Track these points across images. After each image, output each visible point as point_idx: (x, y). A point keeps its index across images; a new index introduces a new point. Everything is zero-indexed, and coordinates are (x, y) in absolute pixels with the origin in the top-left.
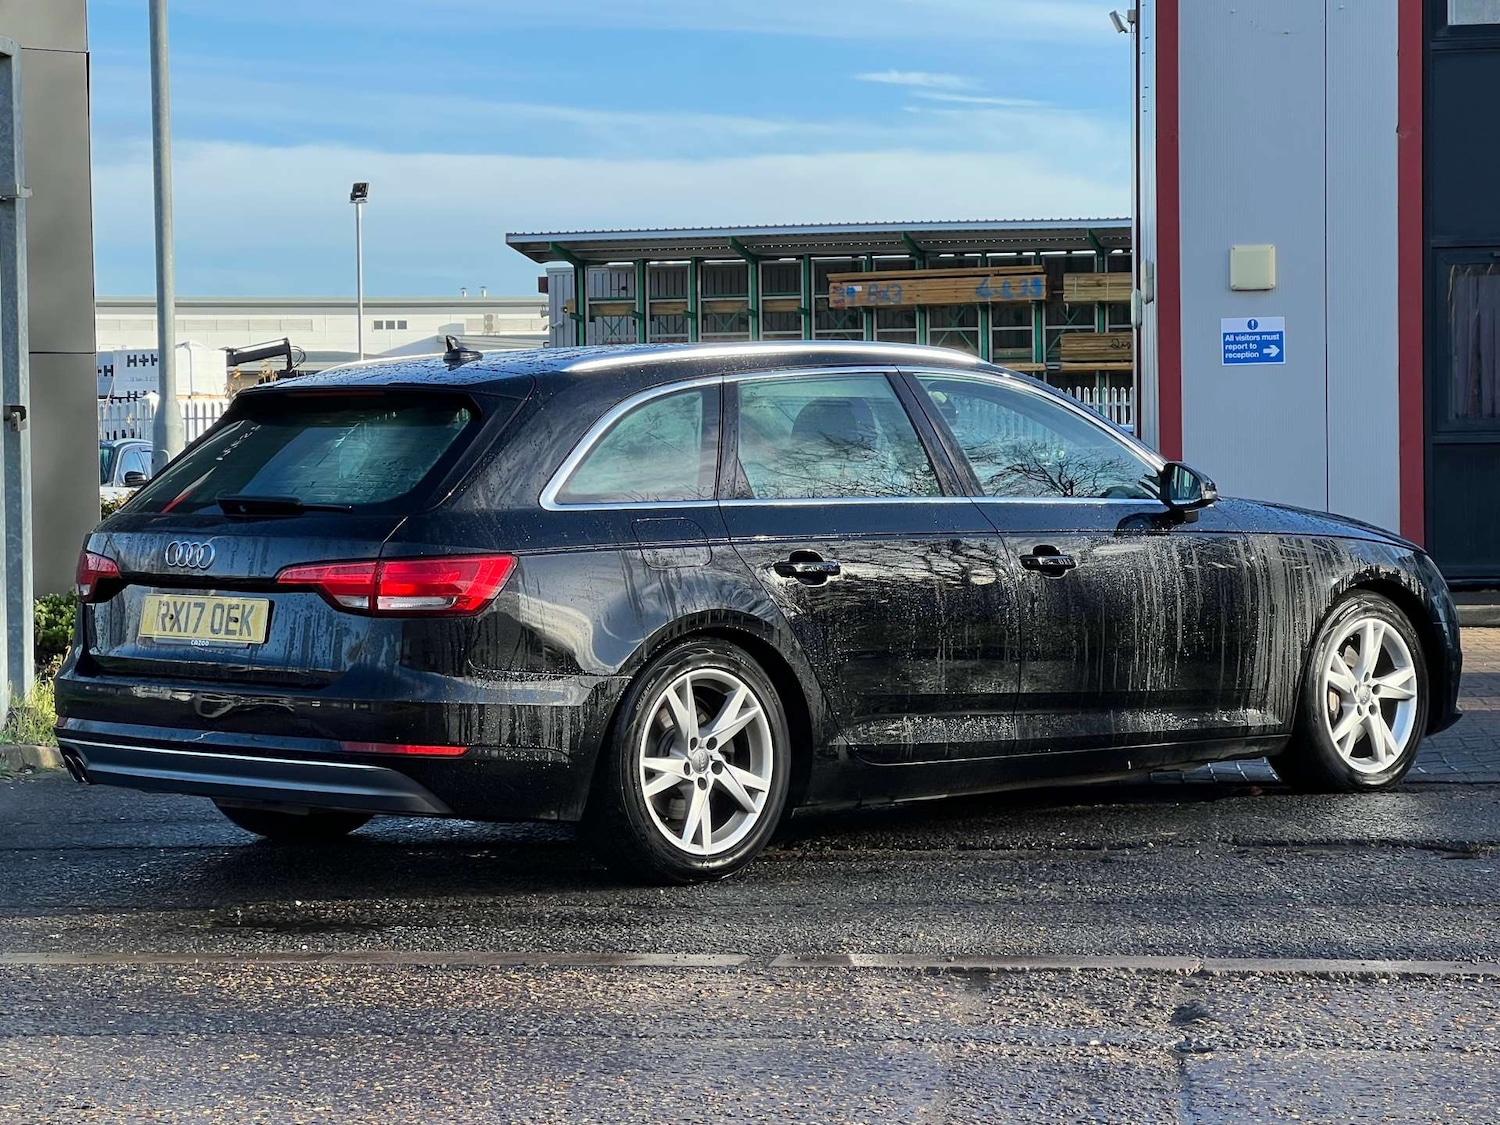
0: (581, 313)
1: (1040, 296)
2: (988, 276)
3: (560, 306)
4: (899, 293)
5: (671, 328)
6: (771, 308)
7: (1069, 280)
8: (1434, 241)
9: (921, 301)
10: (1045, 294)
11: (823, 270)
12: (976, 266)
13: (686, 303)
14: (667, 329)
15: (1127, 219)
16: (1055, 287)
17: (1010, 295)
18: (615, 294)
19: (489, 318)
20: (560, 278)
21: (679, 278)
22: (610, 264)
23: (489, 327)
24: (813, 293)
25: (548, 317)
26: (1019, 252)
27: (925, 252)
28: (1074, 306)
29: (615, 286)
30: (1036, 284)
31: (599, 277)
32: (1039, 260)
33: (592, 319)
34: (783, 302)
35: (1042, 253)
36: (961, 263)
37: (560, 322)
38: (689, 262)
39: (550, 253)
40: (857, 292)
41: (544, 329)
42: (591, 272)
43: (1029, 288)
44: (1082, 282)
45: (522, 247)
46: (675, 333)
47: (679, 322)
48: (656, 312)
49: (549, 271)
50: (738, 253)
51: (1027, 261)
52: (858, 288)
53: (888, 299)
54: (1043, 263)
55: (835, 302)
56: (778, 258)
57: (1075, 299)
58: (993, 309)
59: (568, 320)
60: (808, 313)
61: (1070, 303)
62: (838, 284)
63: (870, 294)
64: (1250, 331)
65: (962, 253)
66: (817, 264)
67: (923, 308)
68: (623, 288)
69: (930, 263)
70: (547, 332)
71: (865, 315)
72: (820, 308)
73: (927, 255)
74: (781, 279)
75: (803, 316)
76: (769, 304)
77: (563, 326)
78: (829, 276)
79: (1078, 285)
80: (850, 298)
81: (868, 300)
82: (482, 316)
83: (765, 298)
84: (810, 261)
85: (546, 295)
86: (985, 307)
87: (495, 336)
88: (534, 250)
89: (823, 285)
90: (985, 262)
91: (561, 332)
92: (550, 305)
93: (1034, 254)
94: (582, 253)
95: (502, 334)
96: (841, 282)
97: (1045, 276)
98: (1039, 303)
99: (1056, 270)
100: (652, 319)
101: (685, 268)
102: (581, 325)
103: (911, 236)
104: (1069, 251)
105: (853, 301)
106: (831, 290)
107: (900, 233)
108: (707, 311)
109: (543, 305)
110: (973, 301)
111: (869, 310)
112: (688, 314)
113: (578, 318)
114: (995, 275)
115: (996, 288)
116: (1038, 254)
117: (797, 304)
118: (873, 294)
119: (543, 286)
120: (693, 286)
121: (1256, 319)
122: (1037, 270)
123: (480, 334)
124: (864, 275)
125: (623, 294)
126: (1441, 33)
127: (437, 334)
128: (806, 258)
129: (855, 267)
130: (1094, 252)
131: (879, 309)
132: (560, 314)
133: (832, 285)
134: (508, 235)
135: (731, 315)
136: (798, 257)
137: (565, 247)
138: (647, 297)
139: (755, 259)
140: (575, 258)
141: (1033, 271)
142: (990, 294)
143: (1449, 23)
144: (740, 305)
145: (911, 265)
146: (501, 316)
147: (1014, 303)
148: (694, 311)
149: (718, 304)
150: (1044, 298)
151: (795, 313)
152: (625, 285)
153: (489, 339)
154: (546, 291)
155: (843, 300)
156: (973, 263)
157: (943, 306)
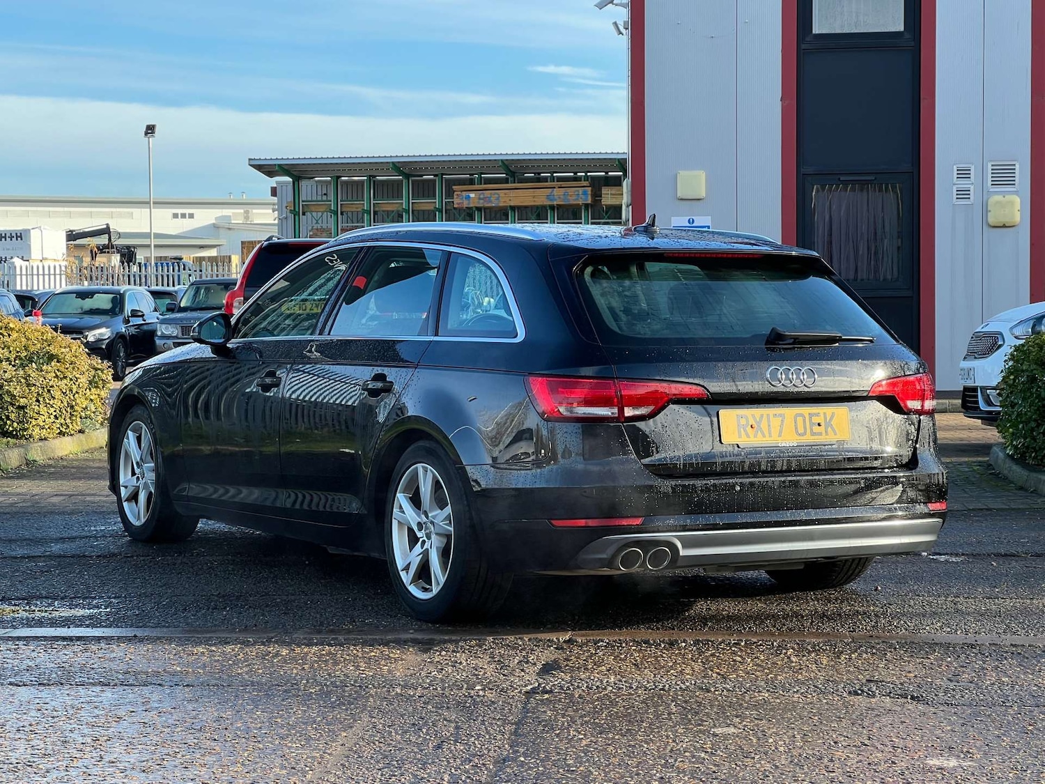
0: (297, 210)
1: (587, 201)
2: (554, 188)
3: (285, 205)
4: (498, 199)
5: (355, 220)
6: (417, 207)
7: (605, 190)
8: (804, 170)
9: (512, 204)
10: (590, 200)
11: (450, 183)
12: (547, 182)
13: (364, 204)
14: (352, 221)
15: (624, 153)
16: (597, 195)
17: (569, 200)
18: (319, 198)
19: (247, 212)
20: (284, 188)
21: (360, 187)
22: (316, 179)
23: (247, 218)
24: (444, 198)
25: (276, 212)
26: (575, 173)
27: (514, 172)
28: (609, 207)
29: (320, 193)
30: (585, 193)
31: (309, 187)
32: (587, 178)
33: (304, 214)
34: (425, 204)
35: (589, 174)
36: (539, 180)
37: (285, 215)
38: (366, 178)
39: (277, 171)
40: (472, 198)
41: (275, 220)
42: (304, 184)
43: (581, 195)
44: (613, 192)
45: (259, 168)
46: (358, 223)
47: (360, 216)
48: (344, 210)
49: (277, 183)
50: (396, 172)
51: (578, 179)
52: (472, 195)
53: (491, 202)
54: (590, 180)
55: (458, 204)
56: (422, 176)
57: (609, 203)
58: (558, 209)
59: (289, 215)
60: (441, 211)
61: (606, 205)
62: (460, 193)
63: (480, 199)
64: (690, 225)
65: (539, 174)
66: (447, 180)
67: (513, 208)
68: (325, 194)
69: (518, 180)
70: (276, 222)
71: (476, 212)
72: (448, 208)
73: (516, 175)
74: (424, 189)
75: (437, 213)
76: (416, 205)
77: (286, 218)
78: (454, 187)
79: (611, 194)
80: (467, 202)
81: (479, 202)
82: (242, 211)
83: (413, 201)
84: (442, 177)
85: (276, 198)
86: (552, 208)
87: (251, 224)
88: (268, 169)
89: (450, 193)
90: (553, 179)
91: (284, 221)
92: (278, 204)
93: (584, 174)
94: (298, 172)
95: (255, 222)
96: (462, 191)
97: (590, 188)
98: (587, 206)
99: (598, 185)
100: (342, 214)
101: (362, 182)
102: (297, 217)
103: (505, 162)
104: (607, 173)
105: (469, 204)
106: (455, 197)
107: (499, 160)
108: (377, 209)
109: (274, 204)
110: (545, 203)
111: (479, 209)
112: (364, 211)
113: (295, 213)
114: (559, 188)
115: (560, 196)
116: (586, 174)
117: (434, 205)
118: (482, 199)
119: (274, 192)
120: (368, 193)
121: (693, 218)
122: (585, 185)
123: (241, 222)
124: (476, 187)
125: (325, 197)
126: (808, 39)
127: (214, 222)
128: (440, 176)
129: (471, 182)
130: (621, 173)
131: (485, 209)
132: (284, 209)
133: (455, 193)
134: (250, 159)
135: (393, 211)
136: (435, 175)
137: (286, 167)
138: (339, 200)
139: (407, 176)
140: (294, 175)
141: (583, 185)
142: (556, 200)
143: (814, 32)
144: (397, 205)
145: (506, 181)
146: (254, 211)
147: (571, 205)
148: (369, 209)
149: (383, 205)
150: (589, 202)
151: (433, 211)
152: (325, 192)
153: (246, 225)
154: (276, 196)
155: (463, 203)
156: (545, 180)
157: (526, 207)
